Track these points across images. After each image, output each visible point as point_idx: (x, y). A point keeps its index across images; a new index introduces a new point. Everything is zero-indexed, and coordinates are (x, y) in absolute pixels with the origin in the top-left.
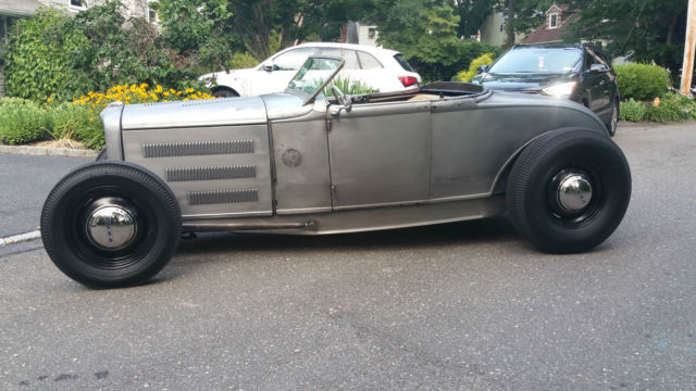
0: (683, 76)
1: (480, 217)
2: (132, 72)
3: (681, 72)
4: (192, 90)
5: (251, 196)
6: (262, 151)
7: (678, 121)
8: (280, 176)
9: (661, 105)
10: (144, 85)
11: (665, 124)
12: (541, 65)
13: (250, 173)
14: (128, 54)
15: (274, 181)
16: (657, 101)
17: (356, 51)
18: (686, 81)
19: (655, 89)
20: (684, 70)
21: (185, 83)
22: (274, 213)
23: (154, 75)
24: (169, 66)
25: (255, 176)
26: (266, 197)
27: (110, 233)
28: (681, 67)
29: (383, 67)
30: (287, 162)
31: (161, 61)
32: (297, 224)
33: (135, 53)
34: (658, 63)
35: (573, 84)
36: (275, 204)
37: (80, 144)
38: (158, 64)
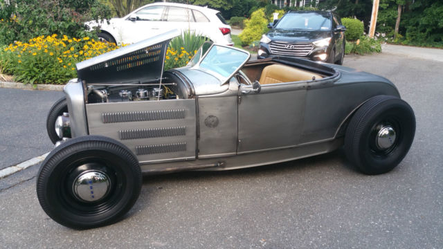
0: (371, 26)
1: (326, 152)
2: (44, 25)
3: (369, 24)
4: (87, 38)
5: (181, 148)
6: (191, 117)
7: (369, 53)
8: (202, 134)
9: (360, 43)
10: (55, 35)
11: (363, 55)
12: (306, 24)
13: (182, 132)
14: (40, 12)
15: (198, 136)
16: (358, 42)
17: (192, 10)
18: (372, 29)
19: (358, 35)
20: (371, 22)
21: (82, 33)
22: (197, 158)
23: (61, 28)
24: (70, 21)
25: (185, 134)
26: (192, 148)
27: (92, 192)
28: (370, 20)
29: (209, 21)
30: (208, 125)
31: (64, 17)
32: (213, 165)
33: (45, 11)
34: (358, 18)
35: (329, 39)
36: (197, 151)
37: (10, 77)
38: (62, 20)
